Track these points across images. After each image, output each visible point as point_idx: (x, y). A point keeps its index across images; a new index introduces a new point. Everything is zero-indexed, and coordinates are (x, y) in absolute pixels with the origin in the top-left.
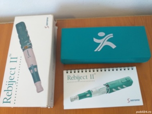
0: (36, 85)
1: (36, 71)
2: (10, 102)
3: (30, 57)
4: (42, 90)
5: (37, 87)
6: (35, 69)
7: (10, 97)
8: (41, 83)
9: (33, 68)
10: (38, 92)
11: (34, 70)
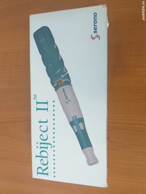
0: (85, 153)
1: (82, 128)
2: (47, 174)
3: (69, 101)
4: (96, 162)
5: (86, 157)
6: (81, 124)
7: (46, 167)
8: (93, 150)
9: (76, 122)
10: (90, 165)
11: (78, 127)
